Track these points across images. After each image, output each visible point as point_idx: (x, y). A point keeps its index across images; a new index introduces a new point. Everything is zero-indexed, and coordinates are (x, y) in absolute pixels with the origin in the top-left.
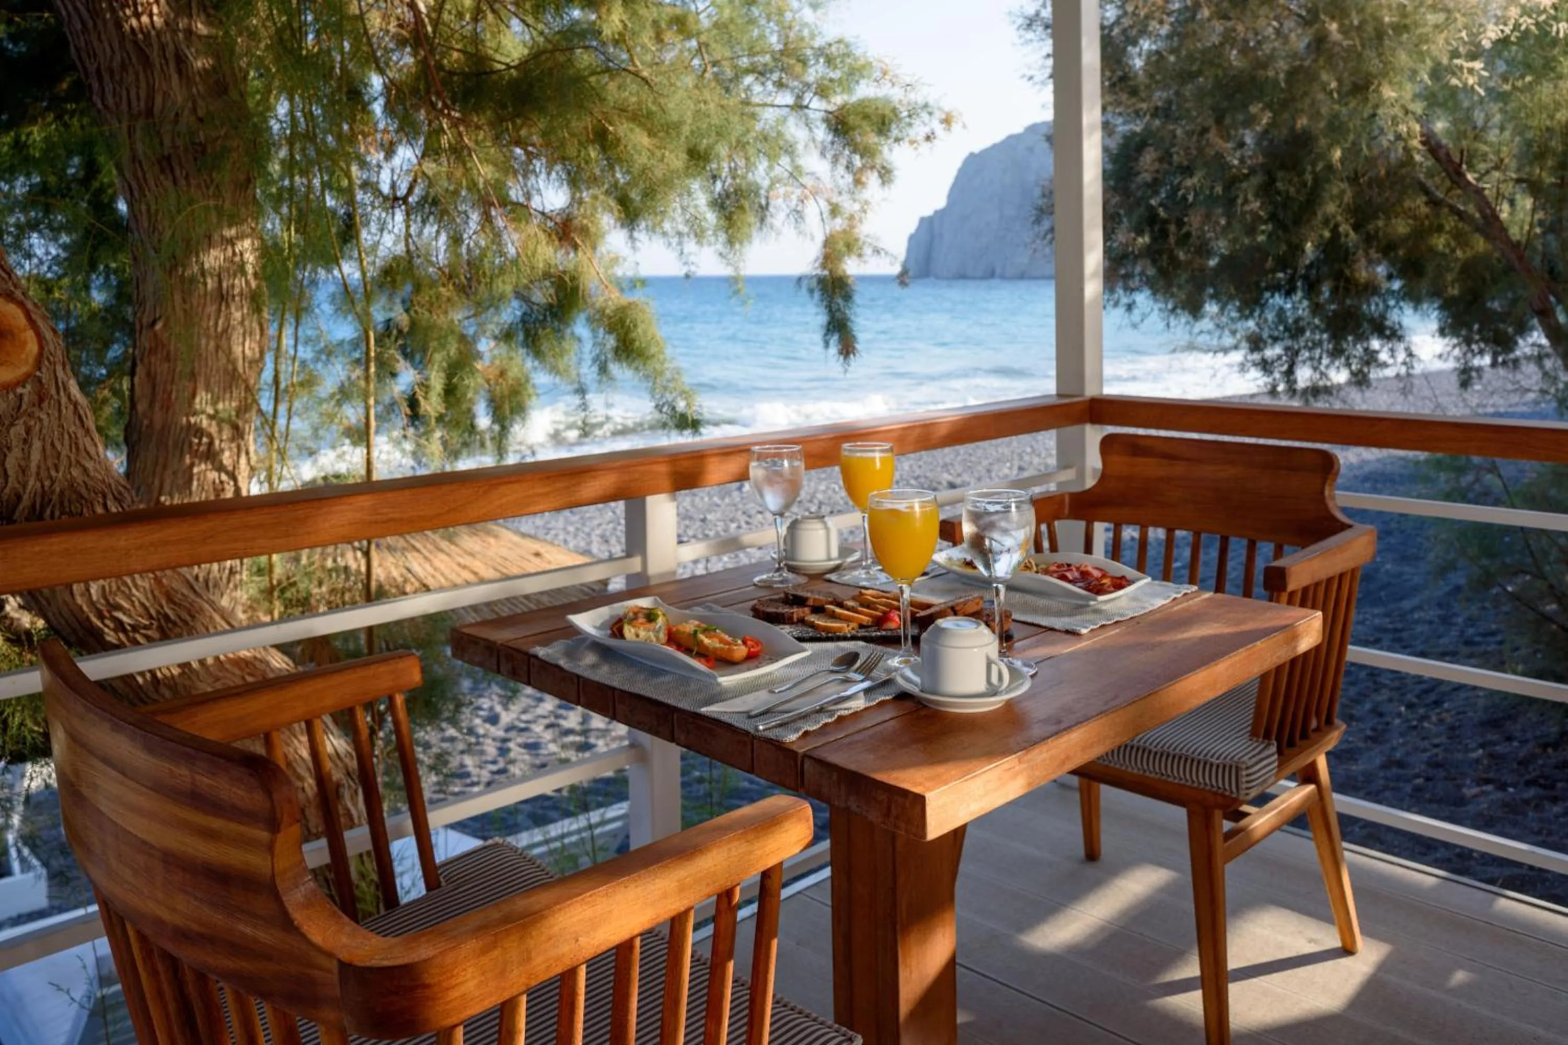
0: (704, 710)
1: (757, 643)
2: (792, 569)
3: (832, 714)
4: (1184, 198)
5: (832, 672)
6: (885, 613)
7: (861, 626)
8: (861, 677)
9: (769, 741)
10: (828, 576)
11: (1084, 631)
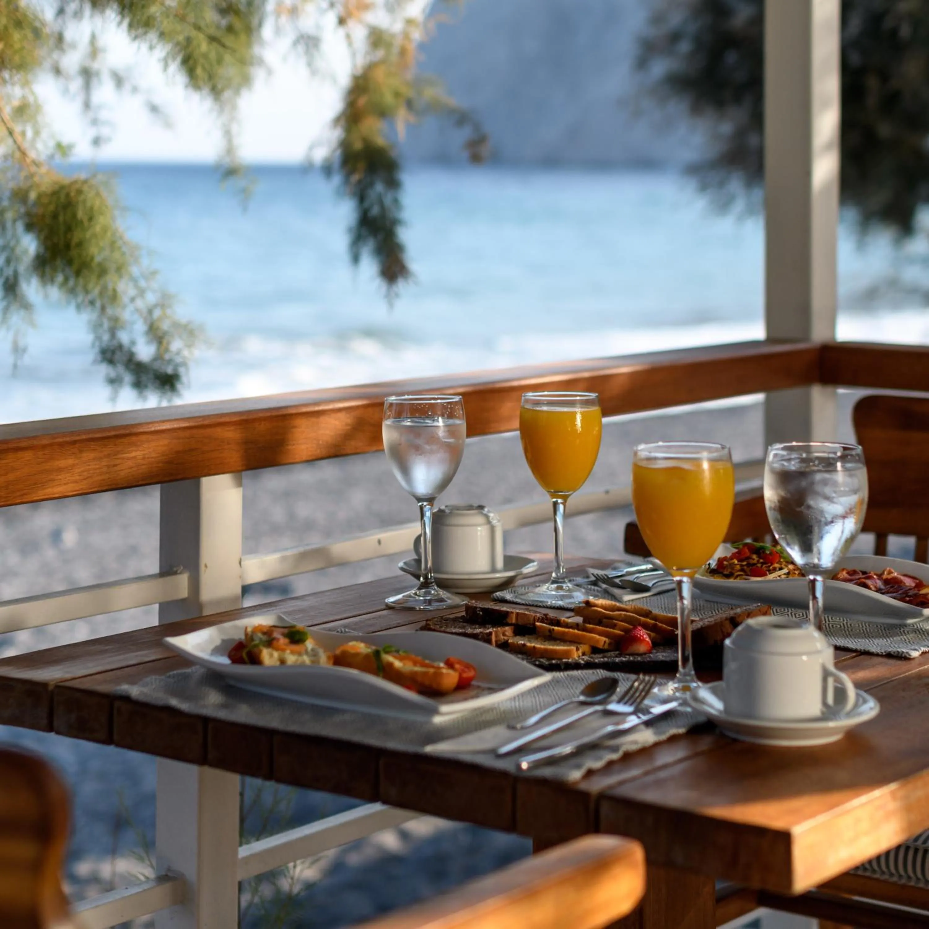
0: (429, 749)
1: (468, 666)
2: (443, 584)
3: (615, 749)
4: (894, 32)
5: (584, 704)
6: (626, 631)
7: (595, 650)
8: (630, 709)
9: (544, 782)
10: (498, 594)
11: (915, 654)
